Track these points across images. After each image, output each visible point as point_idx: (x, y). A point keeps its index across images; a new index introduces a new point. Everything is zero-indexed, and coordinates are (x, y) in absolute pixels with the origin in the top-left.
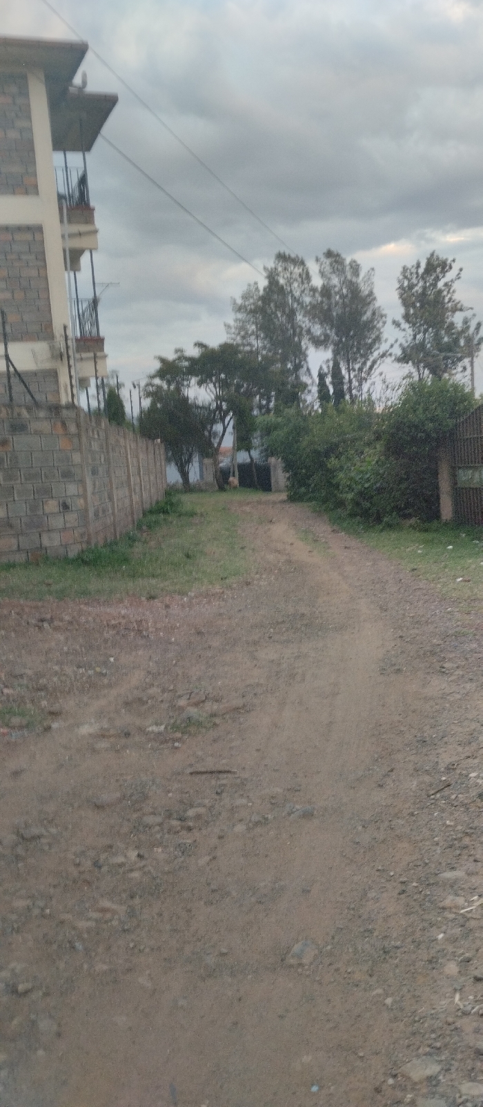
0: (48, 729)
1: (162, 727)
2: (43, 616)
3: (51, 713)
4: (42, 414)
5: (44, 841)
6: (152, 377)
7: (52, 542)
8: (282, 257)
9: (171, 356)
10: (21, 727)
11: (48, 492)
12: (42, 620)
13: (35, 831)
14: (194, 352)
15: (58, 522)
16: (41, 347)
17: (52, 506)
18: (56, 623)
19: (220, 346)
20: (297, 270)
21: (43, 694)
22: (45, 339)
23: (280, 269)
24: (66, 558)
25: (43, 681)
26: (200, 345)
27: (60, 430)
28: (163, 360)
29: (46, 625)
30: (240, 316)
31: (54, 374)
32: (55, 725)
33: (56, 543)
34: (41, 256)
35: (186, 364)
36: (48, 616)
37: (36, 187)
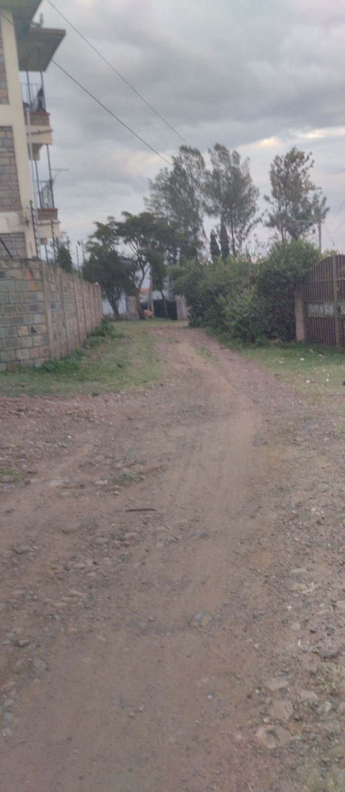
0: (28, 483)
1: (106, 482)
2: (21, 408)
3: (30, 473)
4: (16, 265)
5: (31, 554)
6: (91, 237)
7: (23, 355)
8: (184, 149)
9: (105, 222)
10: (9, 482)
11: (20, 321)
12: (20, 411)
13: (24, 548)
14: (122, 219)
15: (28, 342)
16: (13, 215)
17: (24, 330)
18: (30, 412)
19: (141, 215)
20: (196, 159)
21: (23, 460)
22: (15, 210)
23: (183, 158)
24: (34, 368)
25: (23, 452)
26: (126, 214)
27: (29, 277)
28: (99, 225)
29: (22, 413)
30: (154, 192)
31: (22, 235)
32: (33, 481)
33: (27, 357)
34: (11, 149)
35: (116, 227)
36: (24, 408)
37: (7, 98)
